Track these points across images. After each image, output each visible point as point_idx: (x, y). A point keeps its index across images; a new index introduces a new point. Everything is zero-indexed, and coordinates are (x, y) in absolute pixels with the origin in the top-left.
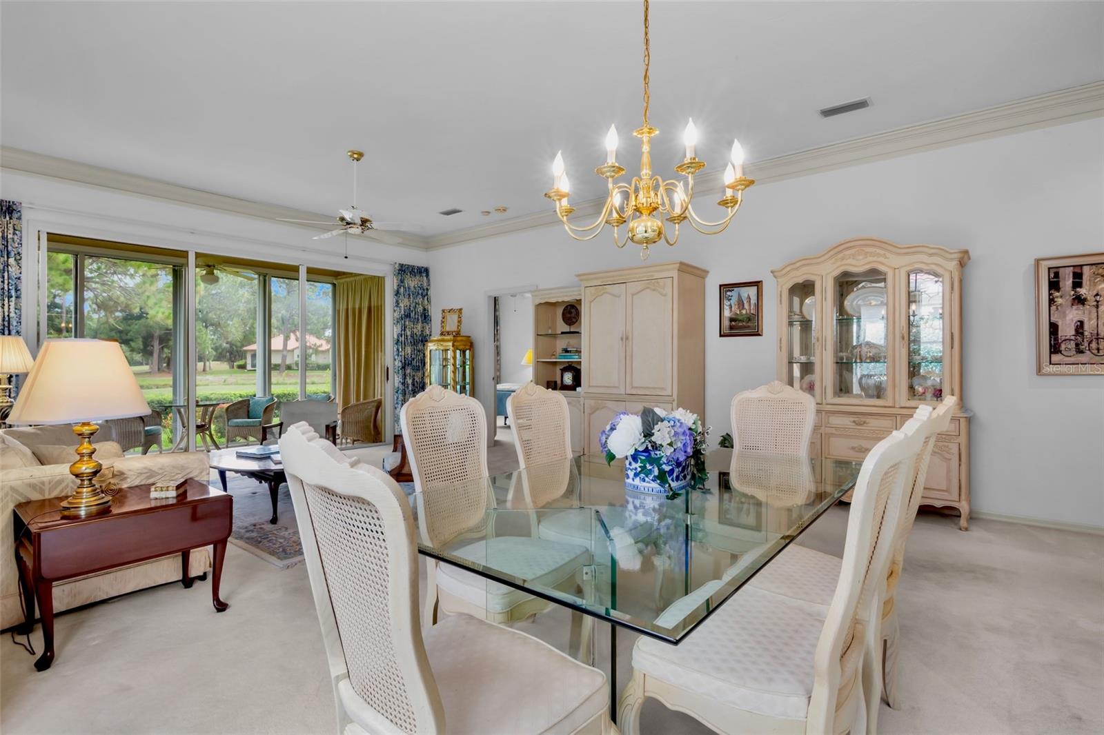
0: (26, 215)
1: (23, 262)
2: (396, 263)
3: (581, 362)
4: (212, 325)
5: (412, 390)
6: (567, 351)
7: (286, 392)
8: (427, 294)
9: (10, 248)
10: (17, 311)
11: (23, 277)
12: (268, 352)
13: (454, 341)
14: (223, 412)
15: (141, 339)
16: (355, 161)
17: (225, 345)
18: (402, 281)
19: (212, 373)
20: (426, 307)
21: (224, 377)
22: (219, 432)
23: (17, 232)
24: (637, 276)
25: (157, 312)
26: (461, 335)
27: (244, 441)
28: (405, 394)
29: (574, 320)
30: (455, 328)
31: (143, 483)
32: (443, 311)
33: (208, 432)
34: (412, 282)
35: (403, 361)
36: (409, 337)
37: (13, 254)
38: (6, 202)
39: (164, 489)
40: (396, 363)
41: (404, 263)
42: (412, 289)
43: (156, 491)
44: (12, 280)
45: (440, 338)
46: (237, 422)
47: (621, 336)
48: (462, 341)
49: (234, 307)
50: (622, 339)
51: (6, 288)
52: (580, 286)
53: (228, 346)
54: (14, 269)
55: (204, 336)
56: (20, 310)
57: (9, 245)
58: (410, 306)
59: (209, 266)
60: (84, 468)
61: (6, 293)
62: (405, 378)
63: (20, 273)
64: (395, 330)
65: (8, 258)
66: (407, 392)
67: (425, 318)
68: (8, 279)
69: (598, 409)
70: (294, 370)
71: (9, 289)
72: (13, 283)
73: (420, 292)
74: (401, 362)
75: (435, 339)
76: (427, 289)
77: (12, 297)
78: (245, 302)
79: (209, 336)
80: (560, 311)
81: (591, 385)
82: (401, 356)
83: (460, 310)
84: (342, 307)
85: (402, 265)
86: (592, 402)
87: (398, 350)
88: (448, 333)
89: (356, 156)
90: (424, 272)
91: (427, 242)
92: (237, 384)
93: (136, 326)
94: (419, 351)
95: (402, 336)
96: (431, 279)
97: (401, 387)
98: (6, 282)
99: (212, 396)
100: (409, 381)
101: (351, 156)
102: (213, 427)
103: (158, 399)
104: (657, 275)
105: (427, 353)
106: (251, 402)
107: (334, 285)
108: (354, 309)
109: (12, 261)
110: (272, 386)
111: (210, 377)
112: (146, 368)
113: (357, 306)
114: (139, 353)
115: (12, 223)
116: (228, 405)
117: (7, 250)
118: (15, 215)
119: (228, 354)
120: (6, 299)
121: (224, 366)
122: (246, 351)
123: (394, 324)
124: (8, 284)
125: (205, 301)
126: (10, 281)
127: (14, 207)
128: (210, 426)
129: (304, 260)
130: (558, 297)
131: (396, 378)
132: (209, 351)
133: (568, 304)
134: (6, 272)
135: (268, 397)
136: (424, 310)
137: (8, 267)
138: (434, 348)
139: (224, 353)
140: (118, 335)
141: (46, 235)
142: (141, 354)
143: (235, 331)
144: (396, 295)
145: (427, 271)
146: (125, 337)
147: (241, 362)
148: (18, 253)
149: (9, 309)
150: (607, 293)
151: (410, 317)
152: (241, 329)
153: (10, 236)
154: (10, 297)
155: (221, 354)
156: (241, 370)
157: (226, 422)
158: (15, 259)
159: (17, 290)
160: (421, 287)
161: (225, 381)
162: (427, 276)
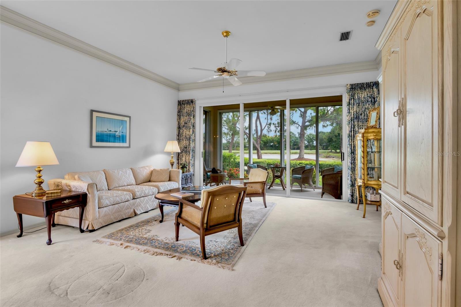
0: (197, 102)
1: (196, 117)
2: (348, 84)
8: (377, 100)
18: (353, 95)
32: (370, 111)
35: (352, 149)
40: (349, 149)
41: (353, 83)
42: (362, 99)
44: (192, 124)
51: (190, 126)
54: (192, 120)
57: (191, 113)
58: (359, 111)
63: (195, 121)
64: (348, 128)
73: (370, 100)
76: (377, 96)
87: (349, 141)
89: (225, 35)
90: (374, 85)
95: (351, 132)
109: (192, 117)
115: (193, 106)
120: (190, 129)
123: (347, 124)
127: (193, 101)
131: (349, 159)
144: (348, 105)
148: (194, 115)
151: (359, 119)
153: (192, 110)
159: (194, 126)
160: (371, 97)
162: (377, 89)
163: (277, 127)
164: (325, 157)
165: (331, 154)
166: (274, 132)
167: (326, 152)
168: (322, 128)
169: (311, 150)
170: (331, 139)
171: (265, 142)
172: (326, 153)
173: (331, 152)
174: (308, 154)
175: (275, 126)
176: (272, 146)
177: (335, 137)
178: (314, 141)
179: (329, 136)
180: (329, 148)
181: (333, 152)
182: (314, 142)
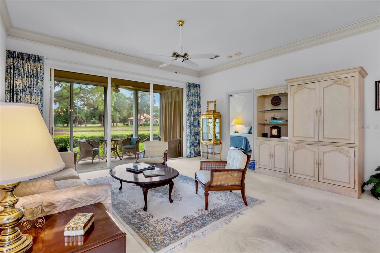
0: (45, 62)
1: (44, 81)
2: (187, 82)
3: (288, 124)
4: (118, 111)
5: (194, 136)
6: (274, 119)
7: (141, 134)
8: (199, 95)
9: (39, 75)
10: (41, 102)
11: (44, 88)
12: (137, 120)
13: (214, 115)
14: (121, 142)
15: (98, 116)
16: (180, 26)
17: (122, 118)
18: (190, 90)
19: (118, 127)
20: (199, 101)
21: (122, 128)
22: (120, 150)
23: (42, 69)
24: (327, 77)
25: (101, 107)
26: (216, 112)
27: (129, 154)
28: (191, 137)
29: (279, 104)
30: (213, 109)
31: (68, 209)
32: (208, 102)
33: (116, 151)
34: (193, 90)
35: (190, 123)
36: (192, 113)
37: (40, 78)
38: (37, 56)
39: (74, 229)
40: (187, 124)
41: (191, 82)
42: (194, 93)
43: (68, 230)
44: (40, 89)
45: (207, 113)
46: (126, 147)
47: (316, 111)
48: (217, 114)
49: (125, 106)
50: (316, 112)
51: (37, 92)
52: (287, 85)
53: (123, 118)
54: (40, 84)
55: (116, 115)
56: (43, 101)
57: (38, 74)
58: (193, 100)
59: (116, 85)
60: (5, 219)
61: (37, 94)
62: (191, 131)
63: (43, 86)
64: (187, 110)
65: (38, 79)
66: (192, 136)
67: (198, 105)
68: (38, 88)
69: (299, 148)
70: (142, 126)
71: (38, 93)
72: (40, 90)
73: (197, 94)
74: (189, 123)
75: (205, 114)
76: (199, 93)
77: (39, 96)
78: (128, 104)
79: (118, 115)
80: (270, 99)
81: (294, 136)
82: (189, 121)
83: (215, 101)
84: (164, 102)
85: (190, 83)
86: (296, 145)
87: (188, 118)
88: (210, 111)
89: (181, 23)
90: (198, 86)
91: (200, 74)
92: (126, 130)
93: (97, 112)
94: (196, 119)
95: (190, 113)
96: (201, 89)
97: (189, 134)
98: (37, 89)
99: (118, 135)
100: (193, 132)
101: (178, 23)
102: (118, 148)
103: (101, 136)
104: (342, 76)
105: (201, 120)
106: (131, 139)
107: (161, 94)
108: (169, 103)
109: (39, 81)
110: (139, 131)
111: (118, 128)
112: (100, 125)
113: (170, 101)
114: (98, 120)
115: (40, 65)
116: (123, 140)
117: (38, 76)
118: (41, 62)
119: (123, 121)
120: (37, 97)
121: (121, 124)
122: (129, 120)
123: (187, 108)
124: (38, 91)
125: (116, 104)
126: (38, 89)
127: (41, 58)
128: (116, 148)
129: (152, 81)
130: (271, 92)
131: (187, 130)
132: (118, 120)
133: (275, 96)
134: (37, 85)
135: (137, 137)
136: (198, 102)
137: (38, 83)
138: (205, 118)
139: (122, 120)
140: (92, 115)
141: (54, 70)
142: (98, 121)
143: (125, 113)
144: (187, 96)
145: (199, 85)
146: (94, 116)
147: (127, 123)
148: (42, 78)
149: (38, 101)
150: (305, 88)
151: (193, 105)
152: (127, 113)
153: (39, 70)
154: (38, 96)
155: (121, 121)
156: (127, 126)
157: (122, 147)
158: (41, 80)
159: (41, 93)
160: (197, 93)
161: (122, 129)
162: (199, 88)
165: (59, 128)
170: (59, 114)
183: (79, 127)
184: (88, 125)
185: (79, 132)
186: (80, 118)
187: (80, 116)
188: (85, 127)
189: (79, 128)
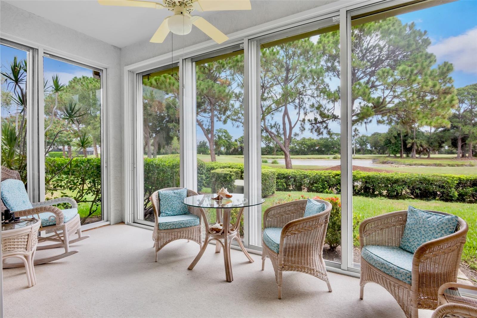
163: (314, 125)
164: (381, 162)
165: (389, 159)
166: (310, 130)
167: (382, 156)
168: (377, 125)
169: (363, 154)
170: (389, 140)
171: (308, 146)
172: (382, 158)
173: (389, 156)
174: (360, 159)
175: (310, 123)
176: (317, 150)
177: (394, 138)
178: (367, 143)
179: (386, 137)
180: (386, 152)
181: (391, 156)
182: (367, 145)
183: (417, 158)
184: (432, 156)
185: (415, 165)
186: (418, 145)
187: (419, 142)
188: (428, 158)
189: (416, 160)
